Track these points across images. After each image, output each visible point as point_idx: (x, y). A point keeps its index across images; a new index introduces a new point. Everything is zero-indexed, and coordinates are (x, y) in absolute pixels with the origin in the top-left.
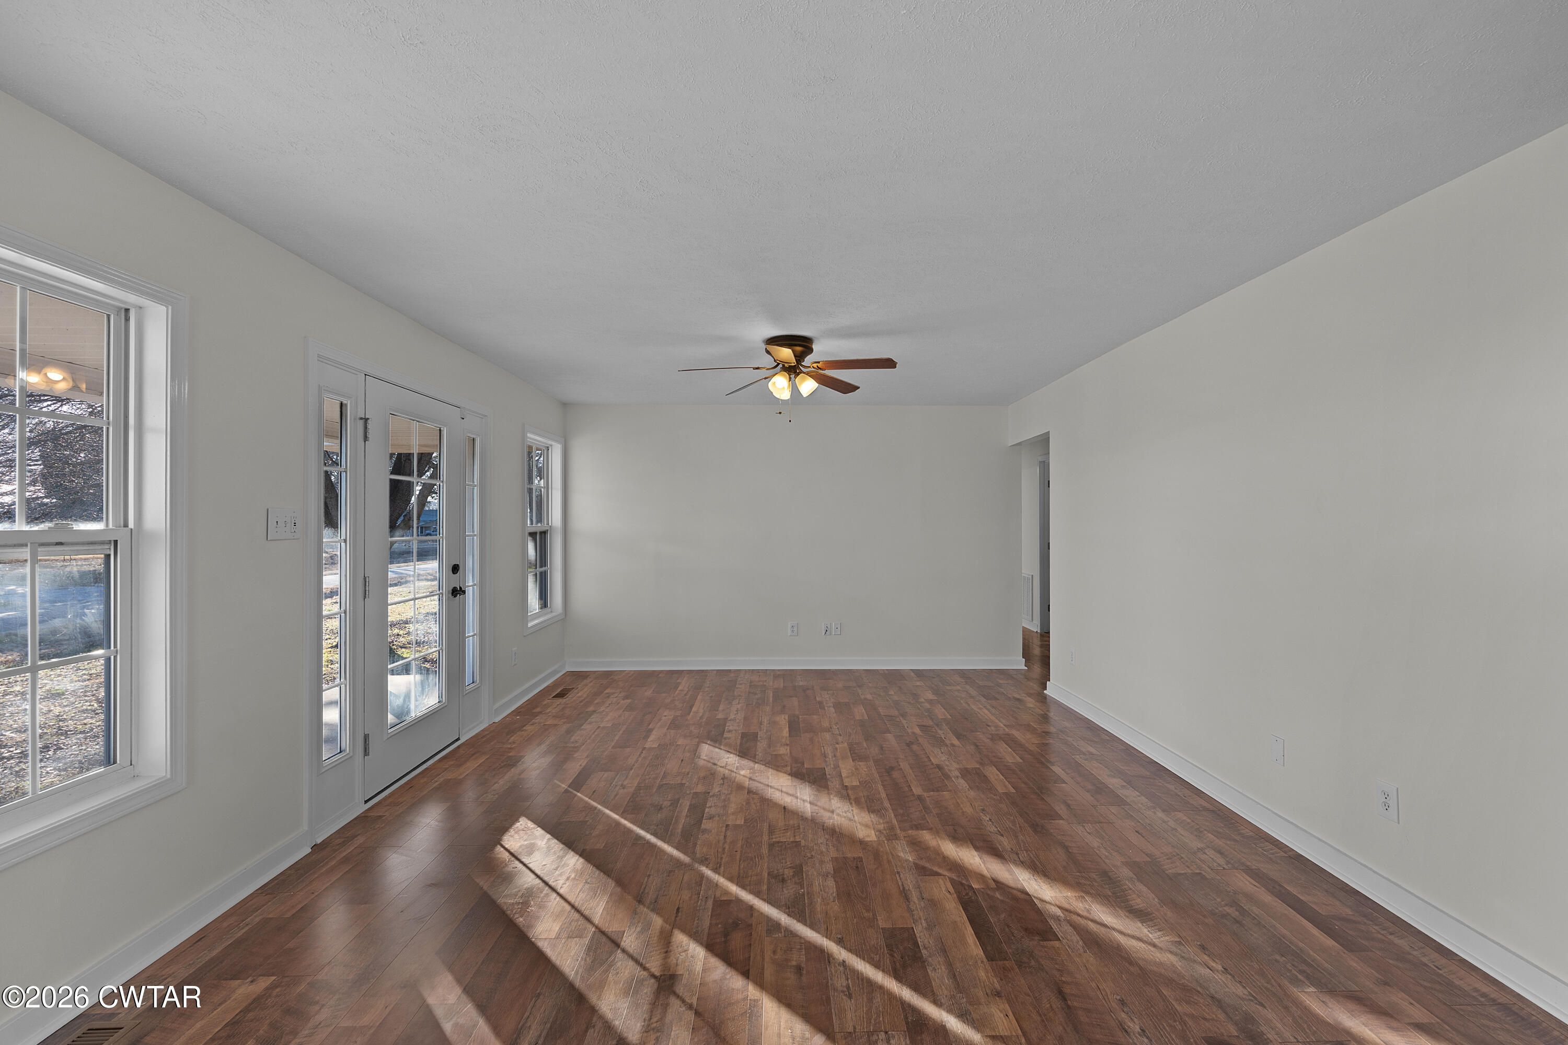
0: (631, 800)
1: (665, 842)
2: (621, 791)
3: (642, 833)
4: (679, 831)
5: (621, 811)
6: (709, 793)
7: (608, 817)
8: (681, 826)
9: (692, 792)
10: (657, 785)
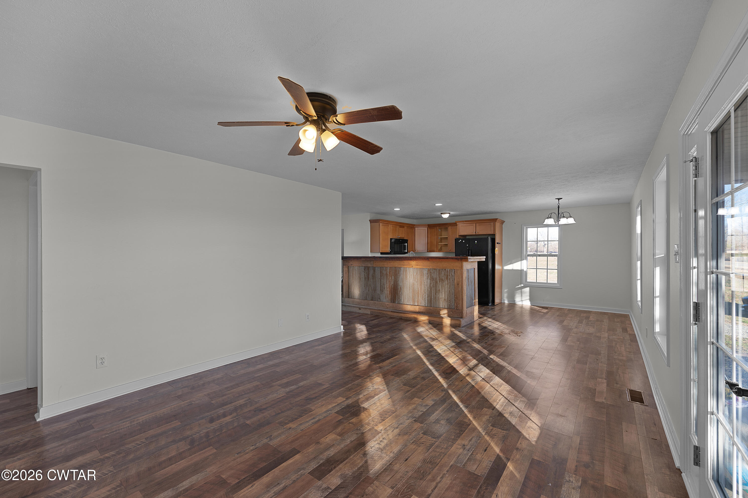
0: (462, 433)
1: (455, 401)
2: (466, 443)
3: (463, 409)
4: (445, 404)
5: (470, 426)
6: (414, 421)
7: (479, 424)
8: (443, 406)
9: (423, 425)
10: (440, 439)
